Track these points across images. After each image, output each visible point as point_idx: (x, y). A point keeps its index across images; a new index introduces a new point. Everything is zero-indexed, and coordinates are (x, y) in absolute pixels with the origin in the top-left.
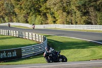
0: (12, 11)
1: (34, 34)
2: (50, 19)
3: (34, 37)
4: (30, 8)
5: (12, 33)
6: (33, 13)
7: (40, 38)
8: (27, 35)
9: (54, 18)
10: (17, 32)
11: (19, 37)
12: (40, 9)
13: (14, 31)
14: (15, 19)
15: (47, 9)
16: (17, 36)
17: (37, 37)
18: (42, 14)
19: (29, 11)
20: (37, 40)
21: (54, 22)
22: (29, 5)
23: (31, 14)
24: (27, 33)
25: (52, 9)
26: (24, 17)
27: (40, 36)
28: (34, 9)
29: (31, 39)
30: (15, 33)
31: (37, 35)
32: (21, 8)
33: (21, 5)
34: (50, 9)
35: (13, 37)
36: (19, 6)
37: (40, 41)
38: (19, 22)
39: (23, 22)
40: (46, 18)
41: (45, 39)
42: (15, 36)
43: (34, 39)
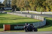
0: (28, 5)
1: (39, 17)
2: (48, 9)
3: (39, 18)
4: (37, 4)
5: (28, 16)
6: (39, 6)
7: (42, 19)
8: (36, 17)
9: (50, 8)
10: (31, 15)
11: (31, 18)
12: (42, 4)
13: (29, 15)
14: (29, 9)
15: (46, 4)
16: (31, 17)
17: (41, 18)
18: (43, 6)
19: (37, 5)
20: (41, 20)
21: (50, 11)
22: (37, 2)
23: (38, 6)
24: (35, 16)
25: (48, 4)
26: (34, 8)
27: (42, 17)
28: (39, 4)
29: (37, 19)
30: (29, 16)
31: (41, 17)
32: (33, 4)
33: (33, 2)
34: (47, 4)
35: (29, 18)
36: (32, 2)
37: (42, 20)
38: (31, 10)
39: (34, 11)
40: (45, 8)
41: (45, 19)
42: (29, 17)
43: (39, 19)
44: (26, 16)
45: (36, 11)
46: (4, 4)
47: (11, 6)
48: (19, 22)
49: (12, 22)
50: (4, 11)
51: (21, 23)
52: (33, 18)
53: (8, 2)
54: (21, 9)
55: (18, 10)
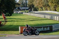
0: (47, 4)
5: (47, 17)
8: (56, 18)
10: (50, 16)
11: (51, 19)
14: (48, 9)
19: (57, 4)
23: (58, 6)
26: (54, 7)
29: (58, 20)
30: (48, 17)
33: (52, 0)
38: (51, 10)
42: (48, 18)
44: (45, 17)
45: (56, 10)
46: (20, 3)
47: (27, 6)
48: (37, 23)
49: (29, 23)
50: (20, 11)
51: (38, 25)
52: (53, 20)
53: (24, 1)
54: (39, 9)
55: (36, 10)
